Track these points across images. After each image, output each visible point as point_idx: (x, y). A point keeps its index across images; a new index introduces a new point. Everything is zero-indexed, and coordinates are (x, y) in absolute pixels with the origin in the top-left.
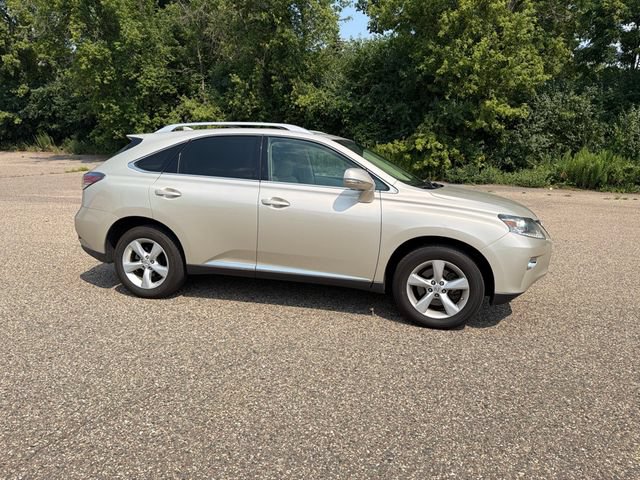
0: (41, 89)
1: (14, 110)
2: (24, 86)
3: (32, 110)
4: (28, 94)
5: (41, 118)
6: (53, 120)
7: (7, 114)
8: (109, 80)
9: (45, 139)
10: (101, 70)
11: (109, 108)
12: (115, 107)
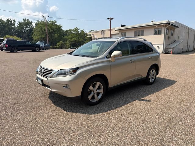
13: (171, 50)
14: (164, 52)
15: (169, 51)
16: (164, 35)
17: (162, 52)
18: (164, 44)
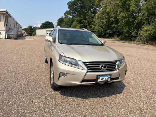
0: (116, 25)
1: (111, 30)
2: (114, 25)
3: (115, 30)
4: (114, 27)
5: (116, 31)
6: (118, 32)
7: (110, 31)
8: (126, 22)
9: (116, 36)
10: (125, 19)
11: (126, 29)
12: (127, 28)
13: (12, 36)
14: (7, 38)
15: (10, 37)
16: (4, 22)
17: (5, 37)
18: (5, 30)
